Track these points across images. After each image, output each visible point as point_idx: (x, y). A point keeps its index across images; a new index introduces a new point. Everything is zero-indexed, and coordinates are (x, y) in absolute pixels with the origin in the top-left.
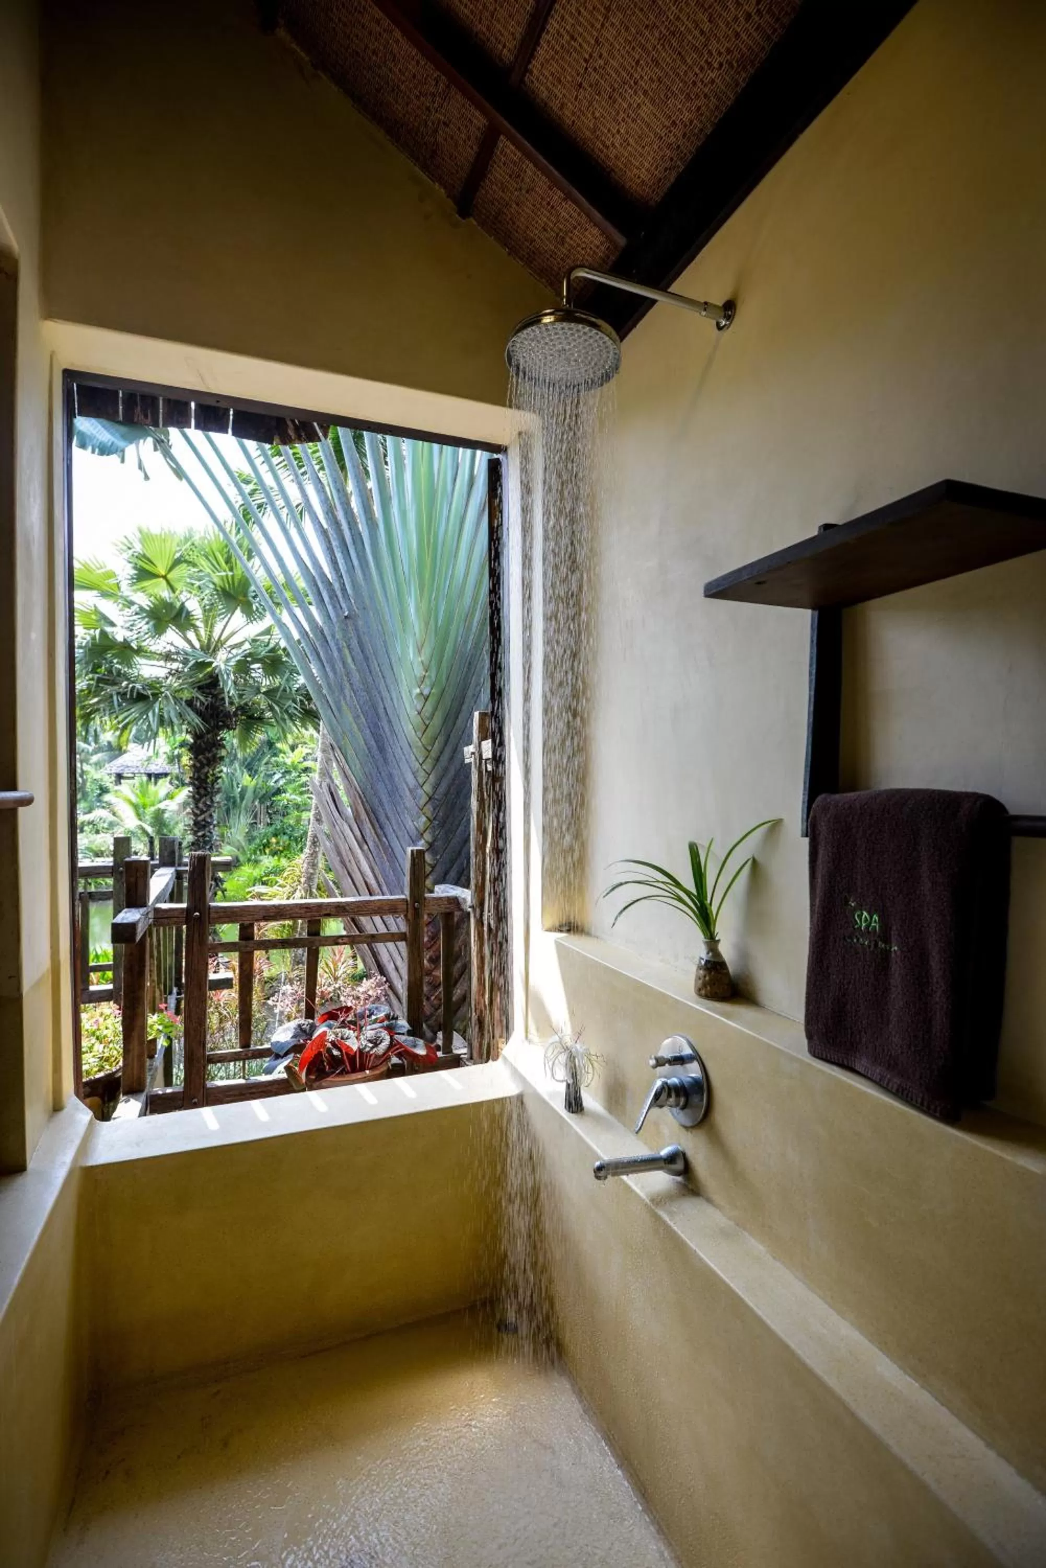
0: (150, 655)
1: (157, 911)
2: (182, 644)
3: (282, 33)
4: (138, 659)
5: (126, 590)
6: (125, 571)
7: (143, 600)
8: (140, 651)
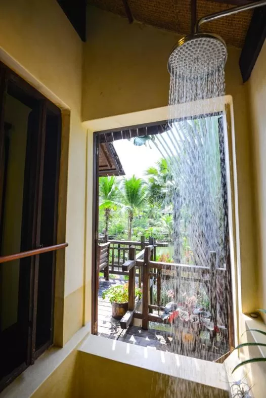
0: (164, 187)
1: (137, 262)
2: (171, 184)
3: (135, 21)
4: (162, 188)
5: (159, 173)
6: (158, 168)
7: (162, 175)
8: (161, 187)
